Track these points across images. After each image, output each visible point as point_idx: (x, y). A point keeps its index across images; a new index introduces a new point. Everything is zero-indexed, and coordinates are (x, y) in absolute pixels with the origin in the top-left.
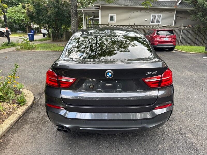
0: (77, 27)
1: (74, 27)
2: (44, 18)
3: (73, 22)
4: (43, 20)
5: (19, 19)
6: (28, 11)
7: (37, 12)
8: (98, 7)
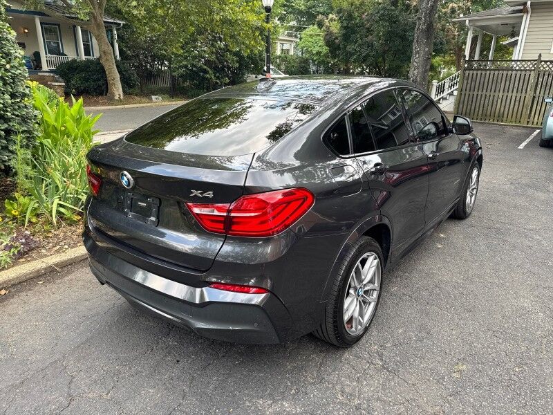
0: (426, 71)
1: (416, 71)
2: (357, 49)
3: (417, 56)
4: (354, 54)
5: (321, 53)
6: (329, 34)
7: (344, 35)
8: (522, 7)
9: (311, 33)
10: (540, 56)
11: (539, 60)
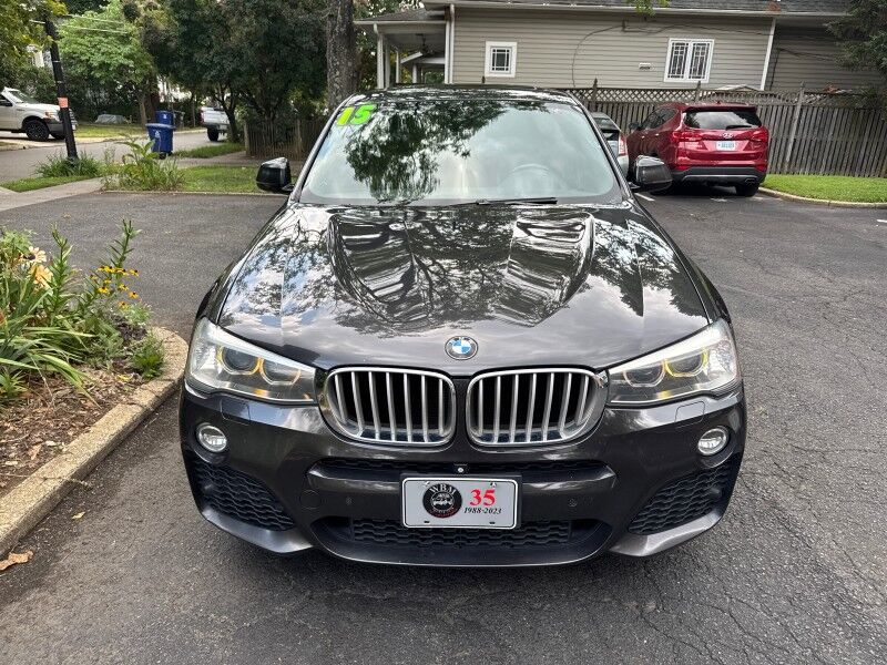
2: (216, 60)
3: (338, 73)
4: (209, 68)
5: (109, 65)
6: (150, 30)
7: (184, 35)
8: (442, 12)
9: (79, 28)
10: (596, 81)
11: (595, 88)
